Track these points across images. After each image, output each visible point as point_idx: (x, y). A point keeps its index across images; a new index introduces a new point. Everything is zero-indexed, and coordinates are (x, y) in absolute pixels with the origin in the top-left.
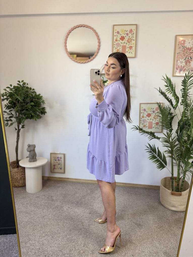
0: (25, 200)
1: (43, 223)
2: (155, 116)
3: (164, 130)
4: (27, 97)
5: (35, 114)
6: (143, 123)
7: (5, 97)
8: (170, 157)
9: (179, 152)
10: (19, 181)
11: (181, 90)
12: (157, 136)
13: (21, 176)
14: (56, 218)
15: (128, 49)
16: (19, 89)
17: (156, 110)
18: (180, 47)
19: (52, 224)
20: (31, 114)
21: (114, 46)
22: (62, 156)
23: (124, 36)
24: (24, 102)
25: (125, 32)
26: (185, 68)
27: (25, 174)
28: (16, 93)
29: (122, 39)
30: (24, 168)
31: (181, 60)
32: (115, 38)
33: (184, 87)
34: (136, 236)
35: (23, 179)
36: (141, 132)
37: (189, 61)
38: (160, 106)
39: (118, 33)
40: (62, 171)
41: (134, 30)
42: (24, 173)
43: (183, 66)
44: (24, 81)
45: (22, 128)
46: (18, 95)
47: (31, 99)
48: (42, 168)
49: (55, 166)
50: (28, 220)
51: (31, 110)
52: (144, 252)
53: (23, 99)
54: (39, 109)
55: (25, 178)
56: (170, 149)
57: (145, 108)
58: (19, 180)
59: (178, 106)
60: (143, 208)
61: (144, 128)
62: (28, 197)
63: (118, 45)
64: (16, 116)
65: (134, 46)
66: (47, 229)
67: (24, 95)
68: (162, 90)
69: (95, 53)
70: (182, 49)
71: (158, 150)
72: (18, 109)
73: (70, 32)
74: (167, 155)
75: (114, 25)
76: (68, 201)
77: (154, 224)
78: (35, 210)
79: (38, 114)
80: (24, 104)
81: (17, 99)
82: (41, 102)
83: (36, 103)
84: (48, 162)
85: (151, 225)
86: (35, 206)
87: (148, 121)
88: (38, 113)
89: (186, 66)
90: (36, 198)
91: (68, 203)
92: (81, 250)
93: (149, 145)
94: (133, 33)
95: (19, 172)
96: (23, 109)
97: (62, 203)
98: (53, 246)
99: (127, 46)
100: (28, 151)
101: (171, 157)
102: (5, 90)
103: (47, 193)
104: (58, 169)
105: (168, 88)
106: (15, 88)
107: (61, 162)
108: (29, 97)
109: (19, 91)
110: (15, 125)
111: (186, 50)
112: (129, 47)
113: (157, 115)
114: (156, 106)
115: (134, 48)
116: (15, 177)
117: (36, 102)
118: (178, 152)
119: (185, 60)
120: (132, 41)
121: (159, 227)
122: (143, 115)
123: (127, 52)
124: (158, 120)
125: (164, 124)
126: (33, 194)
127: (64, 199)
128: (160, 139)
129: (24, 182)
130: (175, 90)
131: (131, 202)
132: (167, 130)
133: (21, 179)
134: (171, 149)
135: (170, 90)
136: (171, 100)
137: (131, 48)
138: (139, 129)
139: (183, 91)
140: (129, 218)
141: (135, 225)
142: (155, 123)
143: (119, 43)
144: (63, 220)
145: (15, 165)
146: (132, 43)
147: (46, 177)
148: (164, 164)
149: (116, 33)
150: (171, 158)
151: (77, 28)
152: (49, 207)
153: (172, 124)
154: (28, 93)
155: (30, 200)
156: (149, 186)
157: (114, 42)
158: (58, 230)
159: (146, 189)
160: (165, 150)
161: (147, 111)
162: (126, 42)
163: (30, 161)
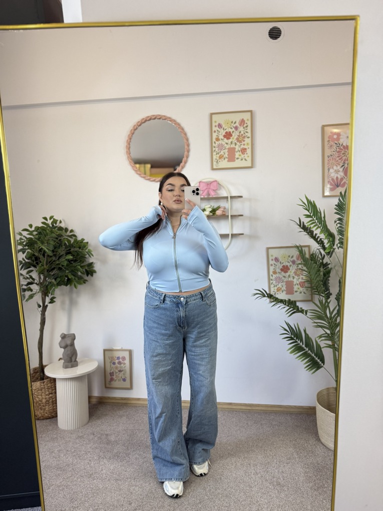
0: (56, 444)
1: (90, 488)
2: (296, 270)
3: (316, 295)
4: (60, 245)
5: (75, 275)
6: (275, 285)
7: (20, 247)
8: (329, 346)
10: (44, 406)
11: (335, 222)
12: (301, 308)
13: (47, 397)
14: (114, 476)
15: (238, 152)
16: (44, 231)
17: (298, 259)
18: (331, 146)
19: (107, 488)
20: (67, 276)
21: (214, 149)
22: (127, 355)
23: (230, 132)
24: (55, 255)
25: (232, 125)
26: (344, 180)
27: (56, 393)
28: (39, 239)
29: (228, 136)
30: (54, 380)
31: (335, 168)
32: (215, 135)
33: (340, 217)
34: (272, 506)
35: (53, 401)
36: (273, 301)
38: (302, 253)
39: (219, 128)
40: (127, 384)
41: (248, 120)
42: (53, 391)
43: (339, 177)
44: (54, 217)
45: (50, 303)
46: (43, 243)
47: (68, 249)
48: (88, 378)
49: (113, 375)
50: (60, 483)
51: (68, 269)
53: (51, 249)
54: (81, 267)
55: (56, 400)
56: (328, 332)
57: (277, 256)
58: (44, 404)
59: (334, 249)
60: (285, 452)
61: (278, 292)
62: (61, 437)
63: (221, 147)
64: (40, 281)
65: (248, 148)
66: (98, 499)
67: (55, 241)
68: (303, 223)
69: (181, 162)
70: (336, 148)
71: (306, 335)
72: (42, 267)
73: (135, 130)
74: (323, 344)
75: (212, 114)
76: (139, 442)
77: (306, 482)
78: (74, 462)
79: (81, 276)
80: (54, 258)
81: (42, 248)
82: (86, 253)
83: (77, 256)
84: (98, 368)
85: (301, 484)
87: (285, 280)
88: (79, 273)
89: (345, 177)
90: (77, 438)
91: (140, 446)
93: (288, 325)
94: (245, 125)
95: (44, 388)
96: (53, 267)
97: (128, 448)
99: (237, 148)
100: (61, 347)
101: (332, 346)
102: (21, 234)
103: (98, 428)
104: (119, 380)
105: (312, 219)
106: (38, 231)
107: (125, 367)
108: (63, 244)
109: (46, 236)
110: (38, 298)
111: (342, 149)
112: (240, 149)
113: (300, 269)
114: (295, 253)
115: (249, 151)
116: (37, 399)
117: (76, 254)
119: (343, 167)
120: (245, 139)
121: (316, 488)
122: (274, 269)
123: (238, 158)
124: (303, 277)
125: (313, 285)
126: (71, 432)
127: (132, 440)
128: (308, 313)
129: (55, 408)
130: (325, 221)
131: (261, 440)
132: (320, 295)
133: (47, 402)
134: (331, 332)
135: (315, 222)
136: (321, 239)
137: (244, 151)
138: (266, 296)
139: (339, 223)
140: (258, 471)
141: (268, 484)
142: (298, 283)
143: (222, 144)
144: (129, 480)
145: (36, 376)
146: (245, 143)
147: (95, 397)
148: (319, 361)
149: (216, 126)
150: (332, 349)
151: (147, 122)
152: (103, 456)
153: (329, 283)
154: (62, 238)
155: (65, 443)
156: (295, 407)
157: (213, 142)
158: (118, 501)
159: (291, 414)
160: (319, 335)
161: (282, 262)
162: (235, 141)
163: (66, 367)
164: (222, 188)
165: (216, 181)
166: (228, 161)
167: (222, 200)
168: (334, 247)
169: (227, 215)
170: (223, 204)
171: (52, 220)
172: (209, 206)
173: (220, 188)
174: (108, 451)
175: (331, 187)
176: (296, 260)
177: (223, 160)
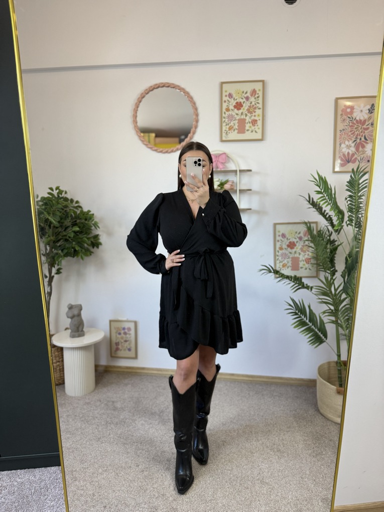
0: (65, 410)
1: (99, 450)
2: (303, 246)
3: (321, 272)
4: (67, 216)
5: (82, 247)
6: (281, 260)
8: (333, 322)
9: (349, 314)
11: (346, 199)
12: (306, 284)
14: (122, 440)
15: (249, 124)
16: (50, 202)
17: (305, 235)
18: (344, 120)
19: (115, 451)
20: (74, 248)
21: (224, 120)
22: (132, 326)
23: (240, 102)
24: (61, 226)
25: (243, 95)
26: (356, 156)
27: (63, 361)
28: (45, 209)
29: (238, 107)
30: (61, 349)
31: (347, 143)
32: (225, 106)
33: (350, 194)
35: (60, 369)
36: (279, 277)
37: (363, 144)
38: (309, 229)
39: (229, 97)
40: (132, 354)
41: (259, 90)
42: (61, 360)
43: (351, 153)
44: (60, 188)
45: (56, 274)
46: (49, 214)
47: (74, 220)
48: (95, 348)
49: (119, 345)
50: (70, 445)
51: (74, 241)
52: (284, 498)
53: (58, 220)
54: (88, 238)
55: (63, 368)
56: (332, 308)
57: (284, 232)
59: (342, 226)
60: (285, 421)
61: (284, 268)
62: (68, 403)
63: (231, 118)
64: (46, 251)
65: (259, 120)
66: (106, 461)
67: (61, 212)
68: (313, 199)
69: (189, 133)
70: (349, 122)
71: (310, 310)
72: (49, 238)
73: (143, 97)
74: (326, 319)
75: (222, 83)
76: (144, 409)
77: (305, 449)
78: (83, 427)
79: (87, 248)
80: (60, 230)
81: (48, 219)
82: (92, 225)
83: (83, 228)
84: (105, 338)
85: (300, 451)
86: (82, 421)
87: (291, 256)
88: (86, 245)
89: (357, 153)
90: (84, 405)
91: (145, 413)
92: (169, 495)
93: (293, 300)
94: (257, 96)
96: (60, 237)
97: (134, 414)
98: (118, 489)
99: (248, 119)
100: (68, 317)
101: (335, 322)
103: (104, 396)
104: (125, 350)
105: (321, 195)
106: (44, 201)
107: (130, 337)
108: (69, 216)
109: (51, 206)
111: (355, 124)
112: (250, 121)
113: (306, 245)
114: (303, 229)
115: (260, 123)
117: (82, 226)
118: (347, 313)
119: (355, 143)
120: (256, 110)
122: (281, 245)
123: (248, 130)
124: (309, 254)
125: (319, 262)
126: (79, 399)
127: (137, 407)
128: (313, 289)
129: (62, 375)
130: (335, 198)
131: (262, 410)
132: (326, 272)
134: (334, 308)
135: (325, 199)
136: (330, 216)
137: (255, 123)
138: (272, 271)
139: (349, 200)
140: (259, 438)
141: (269, 450)
142: (304, 259)
143: (232, 115)
144: (136, 444)
146: (256, 114)
147: (102, 366)
148: (322, 335)
149: (226, 96)
150: (334, 326)
151: (155, 90)
152: (110, 422)
153: (335, 260)
154: (67, 209)
155: (73, 409)
156: (296, 379)
157: (223, 113)
158: (126, 463)
159: (291, 385)
160: (323, 311)
161: (289, 238)
162: (245, 111)
163: (73, 336)
164: (231, 161)
165: (225, 153)
166: (238, 133)
167: (231, 174)
168: (343, 224)
169: (235, 189)
170: (231, 178)
171: (58, 191)
172: (217, 179)
173: (229, 161)
174: (115, 417)
175: (342, 162)
176: (303, 236)
177: (233, 131)
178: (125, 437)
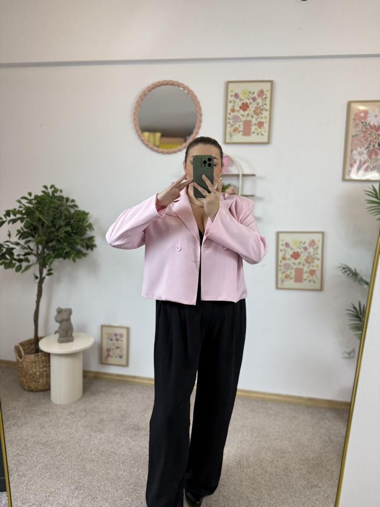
0: (48, 419)
2: (308, 257)
4: (61, 217)
5: (73, 249)
6: (284, 271)
7: (18, 216)
10: (37, 379)
13: (41, 370)
15: (254, 126)
16: (43, 201)
17: (310, 245)
18: (357, 125)
20: (65, 249)
21: (228, 121)
22: (124, 332)
23: (247, 103)
24: (54, 226)
25: (250, 95)
26: (368, 164)
28: (37, 208)
29: (244, 108)
30: (48, 355)
31: (359, 149)
32: (230, 106)
35: (47, 375)
37: (376, 151)
39: (235, 97)
40: (123, 361)
41: (267, 91)
42: (48, 365)
43: (363, 160)
44: (55, 186)
45: (47, 275)
46: (41, 212)
47: (68, 221)
48: (84, 354)
49: (110, 351)
50: (48, 461)
51: (66, 242)
53: (50, 220)
54: (82, 240)
55: (50, 374)
57: (288, 241)
58: (38, 377)
61: (286, 280)
62: (53, 412)
63: (236, 119)
64: (38, 252)
65: (266, 122)
67: (54, 212)
70: (362, 127)
72: (40, 238)
73: (145, 95)
75: (228, 82)
77: (299, 480)
78: (64, 440)
79: (79, 249)
80: (53, 229)
81: (40, 220)
82: (87, 226)
83: (78, 228)
84: (95, 343)
87: (295, 267)
89: (370, 161)
90: (69, 414)
94: (264, 96)
95: (39, 361)
96: (52, 238)
99: (254, 121)
100: (57, 321)
103: (91, 405)
104: (116, 357)
106: (39, 199)
107: (122, 344)
108: (63, 215)
109: (44, 206)
110: (35, 269)
111: (369, 130)
112: (256, 122)
113: (311, 257)
114: (309, 238)
115: (266, 125)
116: (31, 372)
117: (76, 226)
119: (368, 149)
120: (262, 112)
122: (284, 255)
123: (253, 133)
124: (314, 265)
126: (64, 407)
129: (48, 381)
133: (41, 375)
137: (261, 125)
142: (308, 270)
143: (237, 116)
145: (31, 348)
146: (263, 116)
147: (92, 372)
149: (232, 96)
151: (158, 88)
154: (62, 208)
155: (57, 418)
156: (294, 397)
157: (228, 113)
161: (293, 248)
162: (251, 113)
163: (61, 341)
164: (234, 165)
165: (228, 156)
167: (233, 178)
170: (233, 182)
171: (53, 189)
173: (232, 165)
174: (99, 430)
176: (308, 247)
177: (237, 133)
178: (106, 455)
